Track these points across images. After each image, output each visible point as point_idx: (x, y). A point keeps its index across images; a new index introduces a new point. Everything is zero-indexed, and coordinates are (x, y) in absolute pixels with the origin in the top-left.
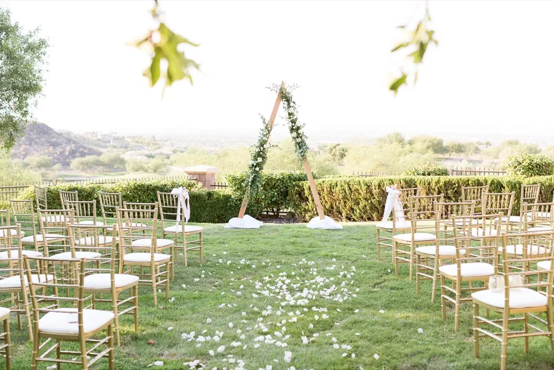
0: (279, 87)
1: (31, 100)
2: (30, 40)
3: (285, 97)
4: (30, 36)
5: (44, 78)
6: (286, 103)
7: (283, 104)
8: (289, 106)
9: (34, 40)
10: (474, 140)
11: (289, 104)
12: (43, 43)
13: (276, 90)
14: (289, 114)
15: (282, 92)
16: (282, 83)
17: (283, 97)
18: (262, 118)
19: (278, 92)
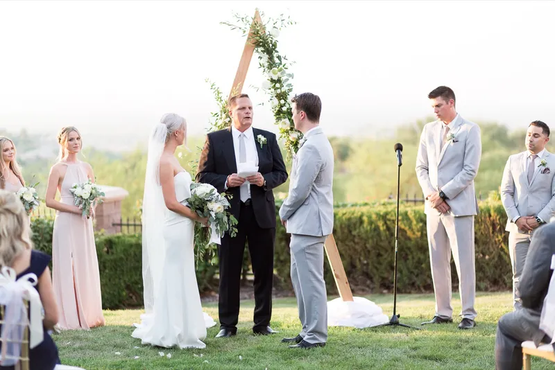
0: (251, 22)
3: (262, 43)
6: (266, 56)
7: (258, 58)
8: (271, 65)
11: (271, 58)
13: (243, 28)
14: (272, 81)
15: (256, 33)
16: (257, 12)
17: (257, 44)
18: (213, 87)
19: (248, 31)
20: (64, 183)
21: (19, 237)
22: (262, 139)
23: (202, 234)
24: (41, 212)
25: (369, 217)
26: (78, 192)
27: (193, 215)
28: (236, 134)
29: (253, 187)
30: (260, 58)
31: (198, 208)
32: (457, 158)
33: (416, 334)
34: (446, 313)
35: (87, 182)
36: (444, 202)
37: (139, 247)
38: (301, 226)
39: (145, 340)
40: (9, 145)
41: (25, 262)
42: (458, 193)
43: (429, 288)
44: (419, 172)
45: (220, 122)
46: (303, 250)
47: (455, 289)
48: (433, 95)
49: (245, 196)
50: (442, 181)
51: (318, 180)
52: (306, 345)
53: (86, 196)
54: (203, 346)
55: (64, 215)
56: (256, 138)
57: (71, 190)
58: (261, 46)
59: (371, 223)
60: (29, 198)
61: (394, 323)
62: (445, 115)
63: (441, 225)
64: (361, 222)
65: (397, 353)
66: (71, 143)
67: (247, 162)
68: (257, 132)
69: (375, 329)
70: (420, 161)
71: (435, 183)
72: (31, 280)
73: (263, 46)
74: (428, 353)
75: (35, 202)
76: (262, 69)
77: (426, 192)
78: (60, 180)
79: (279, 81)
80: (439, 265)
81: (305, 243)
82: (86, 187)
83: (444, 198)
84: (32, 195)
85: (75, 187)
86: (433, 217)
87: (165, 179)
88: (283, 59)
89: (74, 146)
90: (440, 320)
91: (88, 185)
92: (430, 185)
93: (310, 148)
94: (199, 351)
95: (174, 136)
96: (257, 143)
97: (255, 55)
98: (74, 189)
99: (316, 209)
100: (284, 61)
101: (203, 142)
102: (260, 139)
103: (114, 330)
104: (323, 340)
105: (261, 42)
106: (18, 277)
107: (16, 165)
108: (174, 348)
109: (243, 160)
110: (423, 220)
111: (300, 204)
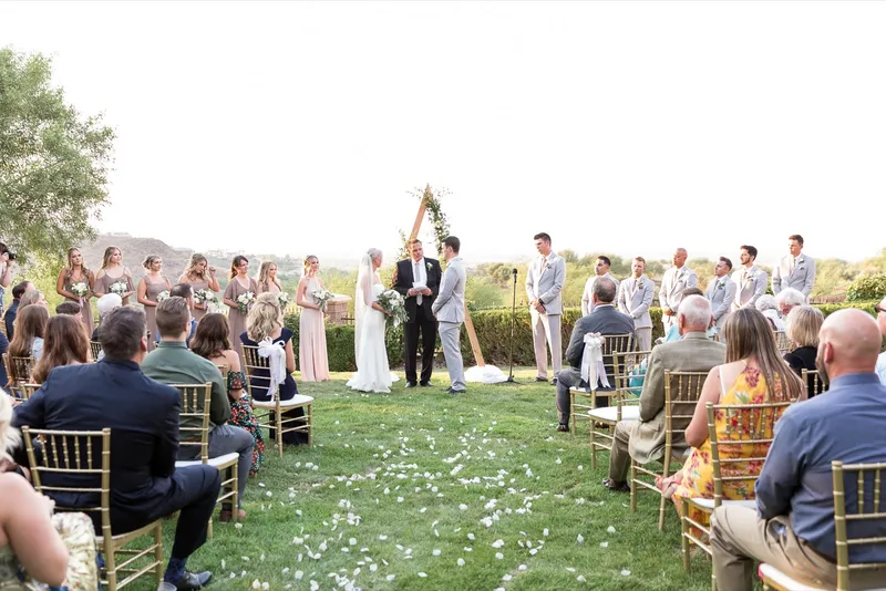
0: (424, 192)
1: (90, 208)
2: (90, 129)
3: (430, 205)
4: (91, 123)
5: (108, 179)
6: (433, 213)
7: (428, 214)
8: (436, 219)
9: (97, 128)
10: (658, 259)
11: (436, 215)
12: (107, 132)
13: (419, 195)
14: (436, 229)
15: (427, 199)
16: (428, 186)
17: (428, 206)
18: (401, 230)
19: (422, 198)
20: (308, 290)
21: (276, 320)
22: (430, 265)
23: (389, 320)
24: (292, 308)
25: (506, 316)
26: (317, 295)
27: (381, 308)
28: (414, 262)
29: (424, 297)
31: (384, 302)
32: (551, 277)
33: (523, 387)
34: (543, 375)
35: (323, 289)
36: (541, 305)
37: (353, 333)
38: (445, 316)
39: (353, 388)
40: (274, 267)
41: (279, 335)
42: (550, 300)
43: (534, 361)
44: (527, 286)
45: (404, 254)
46: (446, 332)
47: (549, 363)
48: (537, 237)
49: (419, 302)
50: (541, 292)
51: (455, 288)
52: (453, 392)
54: (389, 391)
55: (307, 310)
56: (426, 264)
57: (313, 294)
58: (430, 207)
59: (506, 320)
60: (284, 299)
61: (510, 381)
62: (544, 251)
63: (540, 320)
64: (501, 320)
65: (507, 397)
66: (313, 265)
67: (420, 282)
68: (427, 260)
69: (497, 384)
70: (528, 280)
71: (536, 294)
72: (281, 344)
73: (432, 207)
74: (526, 397)
75: (288, 302)
76: (431, 221)
77: (531, 299)
78: (305, 288)
79: (441, 229)
80: (540, 347)
81: (447, 327)
83: (542, 303)
84: (287, 298)
86: (535, 314)
87: (366, 286)
88: (443, 216)
89: (315, 267)
90: (540, 380)
92: (533, 295)
94: (386, 394)
95: (375, 260)
96: (427, 268)
97: (427, 212)
99: (453, 307)
101: (394, 266)
102: (428, 265)
103: (336, 382)
104: (463, 388)
106: (274, 342)
107: (276, 279)
108: (371, 392)
109: (419, 280)
110: (529, 316)
111: (444, 303)
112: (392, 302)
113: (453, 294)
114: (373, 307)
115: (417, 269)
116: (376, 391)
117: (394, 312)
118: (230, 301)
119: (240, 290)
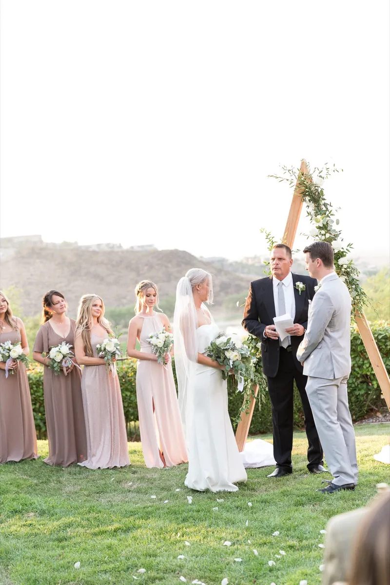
0: (297, 173)
6: (313, 205)
8: (318, 211)
11: (318, 206)
13: (290, 178)
14: (320, 228)
15: (301, 183)
16: (303, 163)
17: (304, 194)
18: (269, 237)
19: (295, 182)
20: (142, 335)
22: (300, 285)
23: (231, 380)
26: (154, 341)
30: (308, 206)
35: (161, 332)
38: (313, 369)
51: (331, 325)
52: (333, 488)
53: (161, 345)
54: (235, 489)
55: (145, 362)
56: (294, 285)
57: (148, 340)
58: (307, 195)
60: (111, 349)
66: (148, 298)
68: (296, 278)
73: (309, 195)
75: (117, 352)
76: (310, 217)
78: (139, 332)
79: (324, 227)
82: (160, 336)
84: (113, 345)
85: (151, 337)
88: (328, 206)
89: (150, 301)
91: (162, 334)
93: (323, 295)
95: (196, 289)
96: (296, 290)
97: (303, 204)
98: (151, 339)
99: (328, 353)
100: (330, 208)
102: (298, 286)
105: (307, 192)
111: (313, 347)
112: (228, 354)
113: (326, 334)
114: (200, 362)
115: (281, 293)
116: (215, 489)
117: (235, 368)
118: (39, 356)
119: (53, 340)
